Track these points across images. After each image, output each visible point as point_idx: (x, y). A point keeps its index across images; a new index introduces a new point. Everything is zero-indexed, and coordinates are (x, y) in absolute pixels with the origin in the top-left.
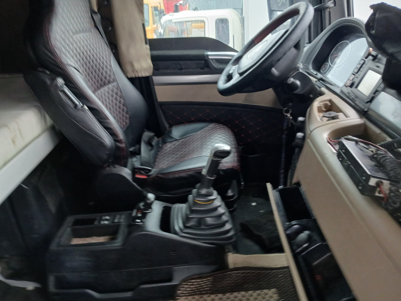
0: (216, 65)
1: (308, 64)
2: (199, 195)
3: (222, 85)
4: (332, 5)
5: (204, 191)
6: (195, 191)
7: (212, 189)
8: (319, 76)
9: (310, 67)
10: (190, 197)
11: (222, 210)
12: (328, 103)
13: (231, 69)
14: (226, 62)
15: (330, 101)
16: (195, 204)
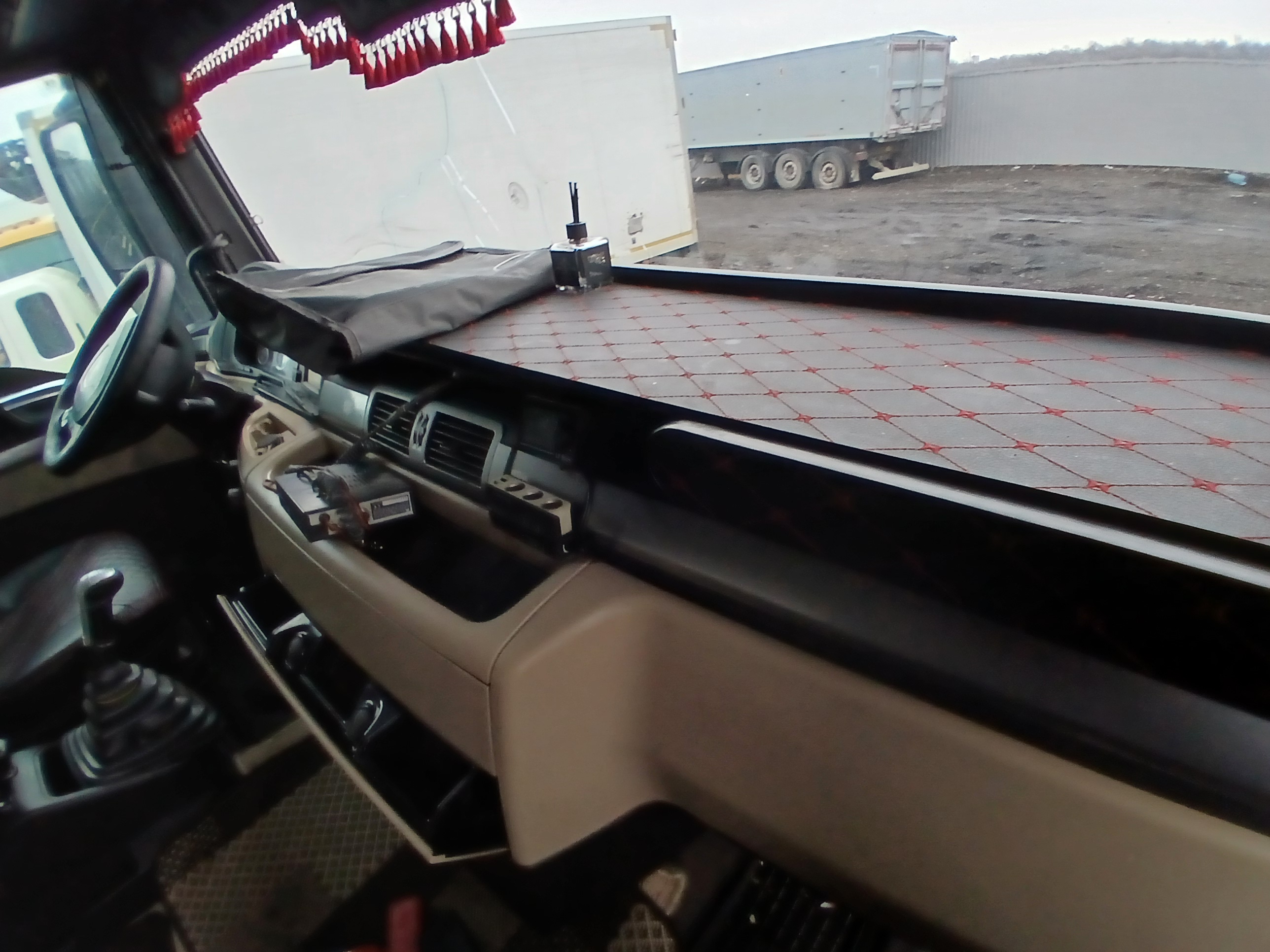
0: (27, 419)
1: (228, 357)
2: (101, 688)
3: (53, 454)
4: (225, 243)
5: (108, 675)
6: (88, 688)
7: (122, 664)
8: (257, 372)
9: (235, 360)
10: (87, 705)
11: (167, 688)
12: (267, 420)
13: (62, 416)
14: (44, 407)
15: (270, 416)
16: (101, 709)
